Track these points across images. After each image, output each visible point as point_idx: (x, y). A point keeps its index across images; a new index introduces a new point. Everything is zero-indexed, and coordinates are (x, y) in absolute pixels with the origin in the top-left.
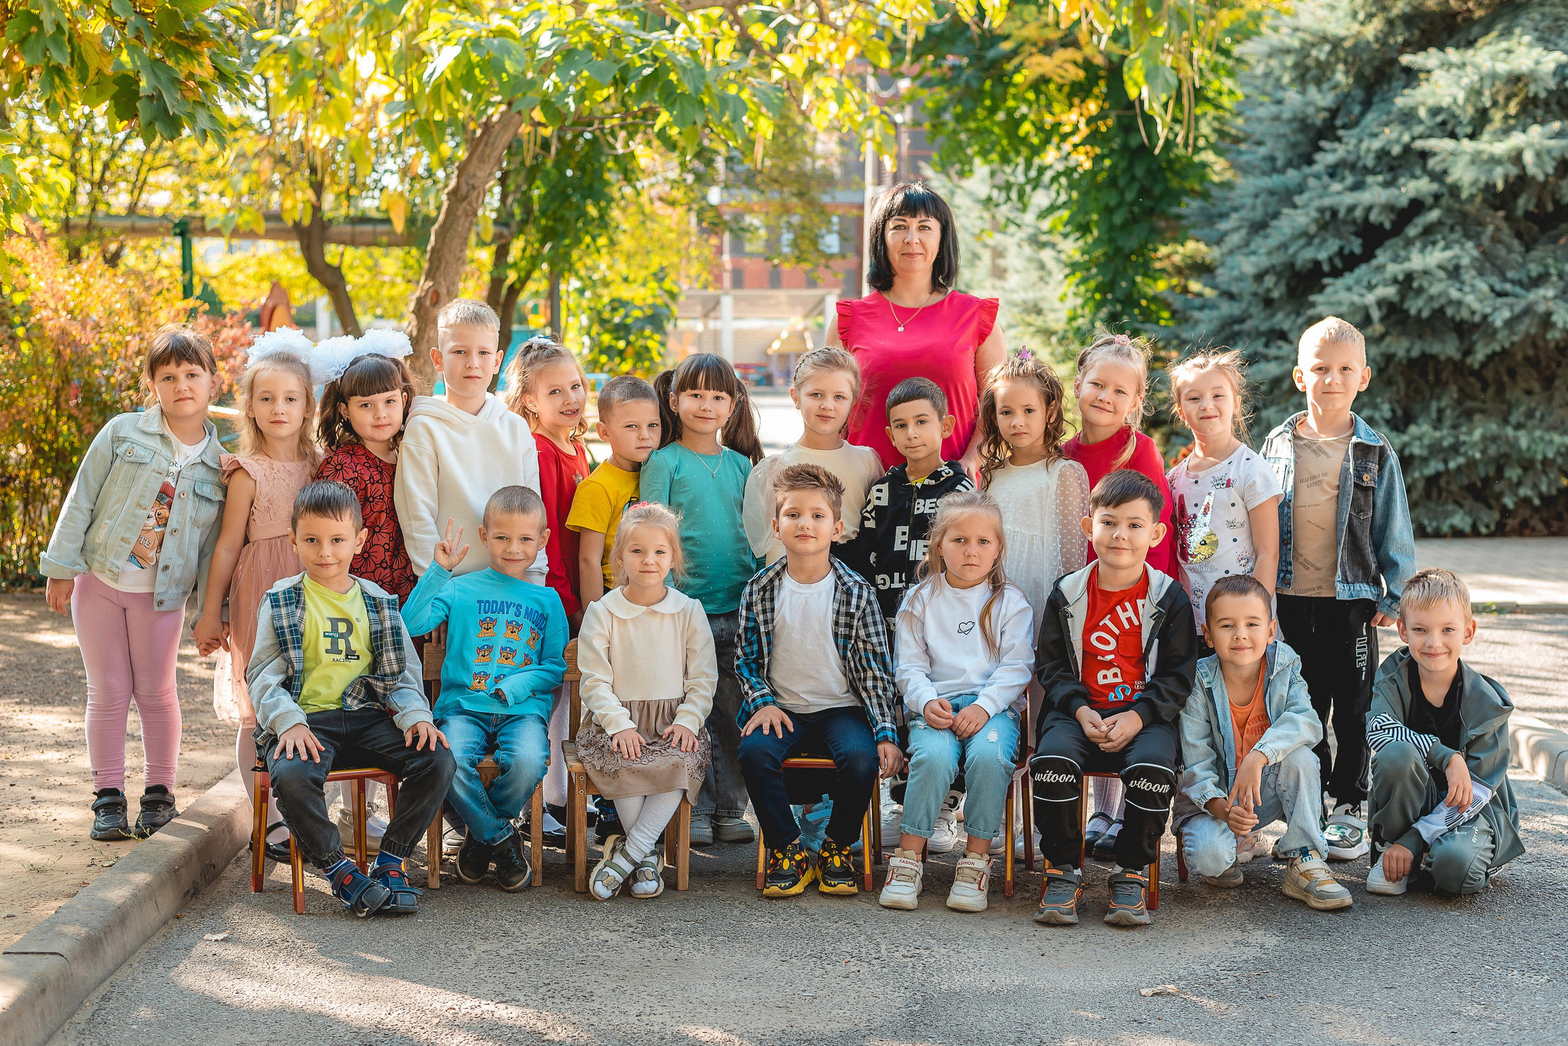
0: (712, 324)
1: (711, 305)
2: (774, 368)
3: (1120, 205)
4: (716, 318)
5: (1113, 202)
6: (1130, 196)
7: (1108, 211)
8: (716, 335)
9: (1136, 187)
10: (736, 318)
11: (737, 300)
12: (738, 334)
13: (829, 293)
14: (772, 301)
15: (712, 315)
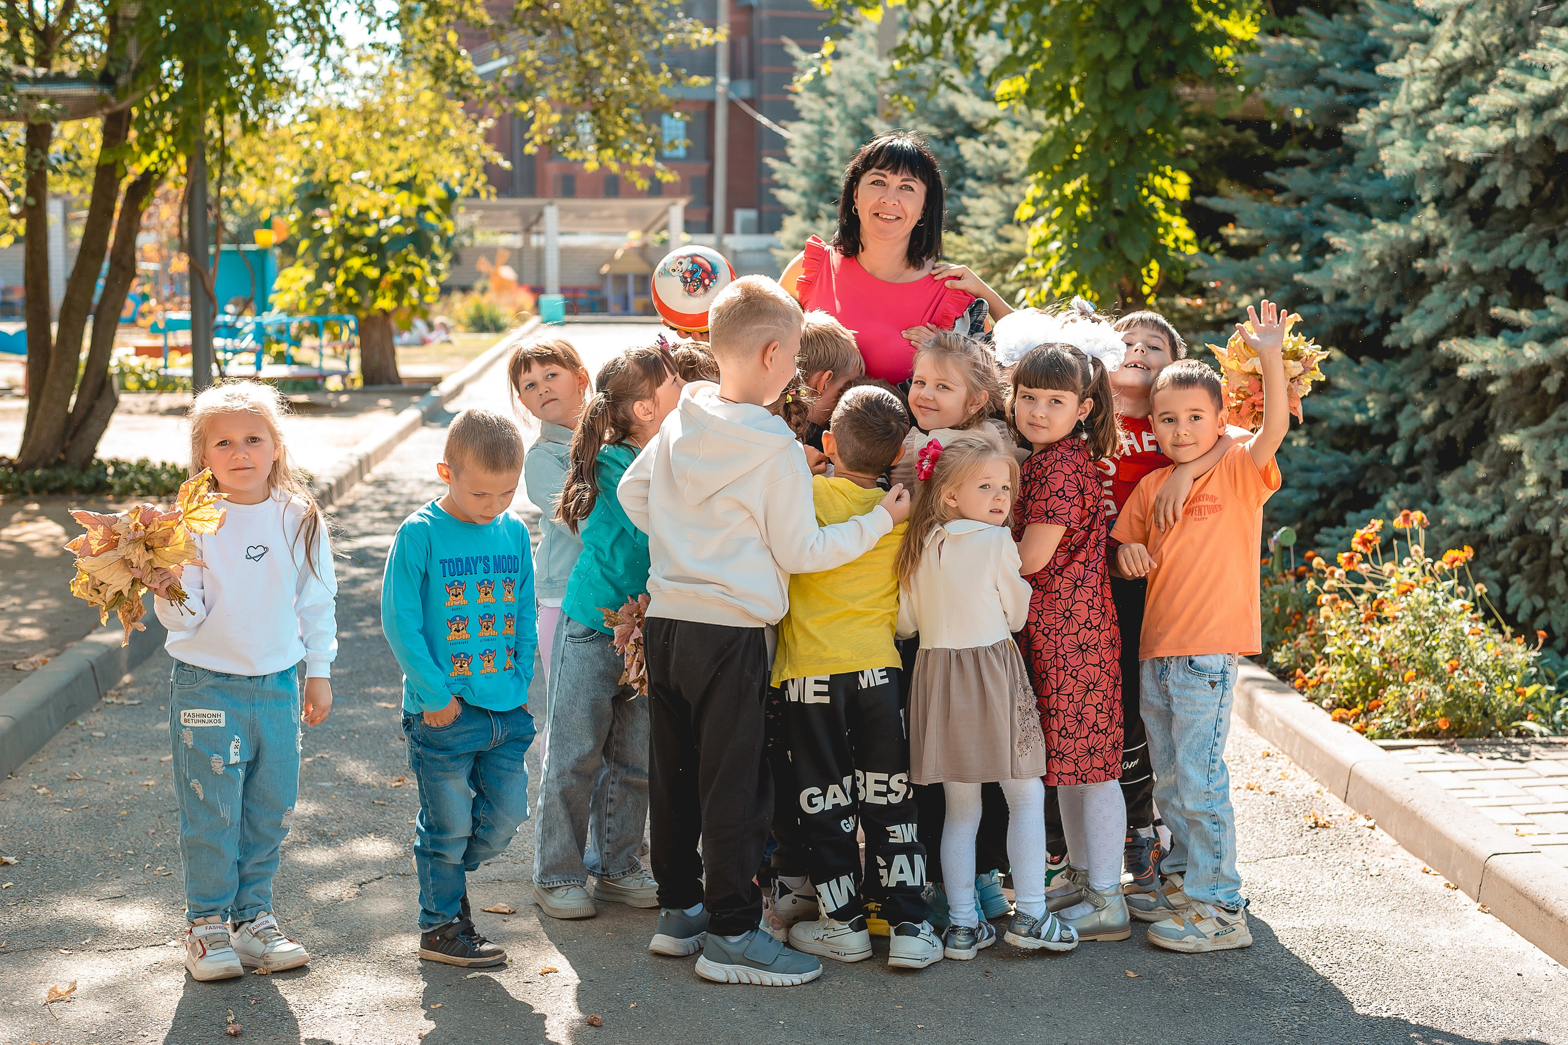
0: (535, 240)
1: (533, 218)
2: (610, 292)
3: (1120, 57)
4: (538, 233)
5: (1110, 53)
6: (1135, 45)
7: (1100, 67)
8: (540, 253)
9: (1147, 27)
10: (562, 234)
11: (563, 212)
12: (566, 253)
13: (674, 204)
14: (606, 213)
15: (534, 228)
